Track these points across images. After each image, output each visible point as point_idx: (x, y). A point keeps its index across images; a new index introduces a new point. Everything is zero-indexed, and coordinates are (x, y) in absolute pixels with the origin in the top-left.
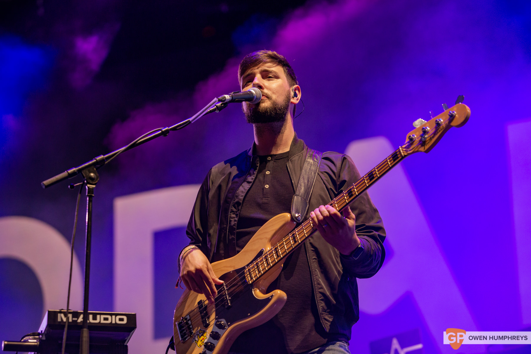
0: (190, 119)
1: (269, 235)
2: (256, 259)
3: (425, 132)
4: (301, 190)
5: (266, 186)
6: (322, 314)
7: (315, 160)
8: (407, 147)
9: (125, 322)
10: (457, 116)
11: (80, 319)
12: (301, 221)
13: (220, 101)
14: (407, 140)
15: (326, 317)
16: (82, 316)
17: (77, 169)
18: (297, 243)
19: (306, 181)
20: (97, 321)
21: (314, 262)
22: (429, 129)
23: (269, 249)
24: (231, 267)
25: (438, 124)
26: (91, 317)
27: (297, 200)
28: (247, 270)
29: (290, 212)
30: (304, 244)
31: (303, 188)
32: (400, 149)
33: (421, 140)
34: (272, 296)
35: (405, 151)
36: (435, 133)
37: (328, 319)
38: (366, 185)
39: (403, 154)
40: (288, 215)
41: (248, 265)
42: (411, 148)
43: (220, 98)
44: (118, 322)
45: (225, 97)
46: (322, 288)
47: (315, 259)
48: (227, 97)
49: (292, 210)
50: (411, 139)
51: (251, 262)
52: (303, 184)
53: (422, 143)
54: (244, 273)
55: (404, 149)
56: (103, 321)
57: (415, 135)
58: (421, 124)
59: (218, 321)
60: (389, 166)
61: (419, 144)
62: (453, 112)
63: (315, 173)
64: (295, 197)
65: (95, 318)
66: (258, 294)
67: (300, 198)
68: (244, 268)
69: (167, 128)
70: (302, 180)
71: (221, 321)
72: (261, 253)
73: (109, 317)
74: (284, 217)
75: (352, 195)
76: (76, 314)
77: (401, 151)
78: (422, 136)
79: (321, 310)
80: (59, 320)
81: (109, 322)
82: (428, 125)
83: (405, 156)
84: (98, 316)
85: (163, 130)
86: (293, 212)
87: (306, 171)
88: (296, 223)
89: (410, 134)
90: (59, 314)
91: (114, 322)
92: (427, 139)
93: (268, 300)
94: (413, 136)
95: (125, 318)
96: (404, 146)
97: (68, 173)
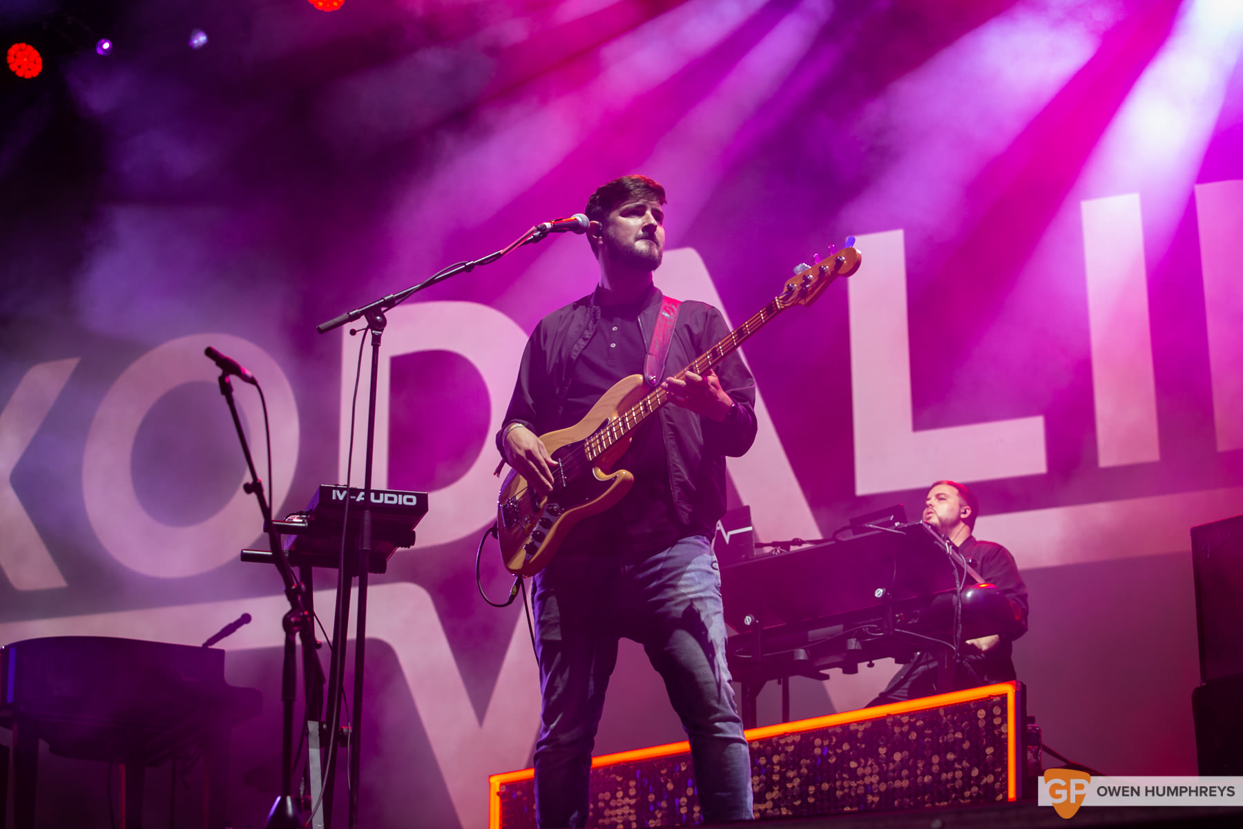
0: (501, 251)
1: (617, 402)
2: (598, 431)
3: (807, 281)
4: (655, 347)
5: (612, 346)
6: (679, 502)
7: (672, 314)
8: (785, 299)
9: (414, 503)
10: (845, 262)
11: (360, 498)
12: (656, 385)
13: (538, 230)
14: (786, 290)
15: (684, 506)
16: (362, 494)
17: (360, 310)
18: (648, 413)
19: (661, 339)
20: (380, 501)
21: (671, 438)
22: (811, 276)
23: (615, 418)
24: (569, 439)
25: (822, 271)
26: (372, 495)
27: (650, 360)
28: (588, 443)
29: (642, 373)
30: (658, 412)
31: (657, 346)
32: (777, 300)
33: (801, 291)
34: (616, 477)
35: (782, 303)
36: (817, 284)
37: (686, 508)
38: (733, 344)
39: (779, 307)
40: (641, 377)
41: (589, 438)
42: (790, 300)
43: (539, 226)
44: (406, 503)
45: (545, 226)
46: (679, 471)
47: (670, 435)
48: (548, 225)
49: (644, 371)
50: (790, 290)
51: (593, 435)
52: (657, 342)
53: (803, 293)
54: (583, 448)
55: (781, 301)
56: (387, 502)
57: (795, 284)
58: (804, 270)
59: (550, 506)
60: (762, 321)
61: (799, 295)
62: (841, 257)
63: (671, 330)
64: (649, 356)
65: (377, 497)
66: (599, 474)
67: (654, 357)
68: (584, 441)
69: (472, 262)
70: (655, 337)
71: (553, 506)
72: (605, 424)
73: (395, 496)
74: (636, 379)
75: (717, 356)
76: (355, 492)
77: (778, 303)
78: (803, 285)
79: (677, 497)
80: (334, 498)
81: (395, 502)
82: (811, 272)
83: (781, 309)
84: (381, 495)
85: (467, 264)
86: (647, 375)
87: (660, 326)
88: (648, 387)
89: (789, 283)
90: (334, 491)
91: (400, 503)
92: (809, 290)
93: (611, 482)
94: (793, 284)
95: (414, 498)
96: (781, 297)
97: (350, 315)
